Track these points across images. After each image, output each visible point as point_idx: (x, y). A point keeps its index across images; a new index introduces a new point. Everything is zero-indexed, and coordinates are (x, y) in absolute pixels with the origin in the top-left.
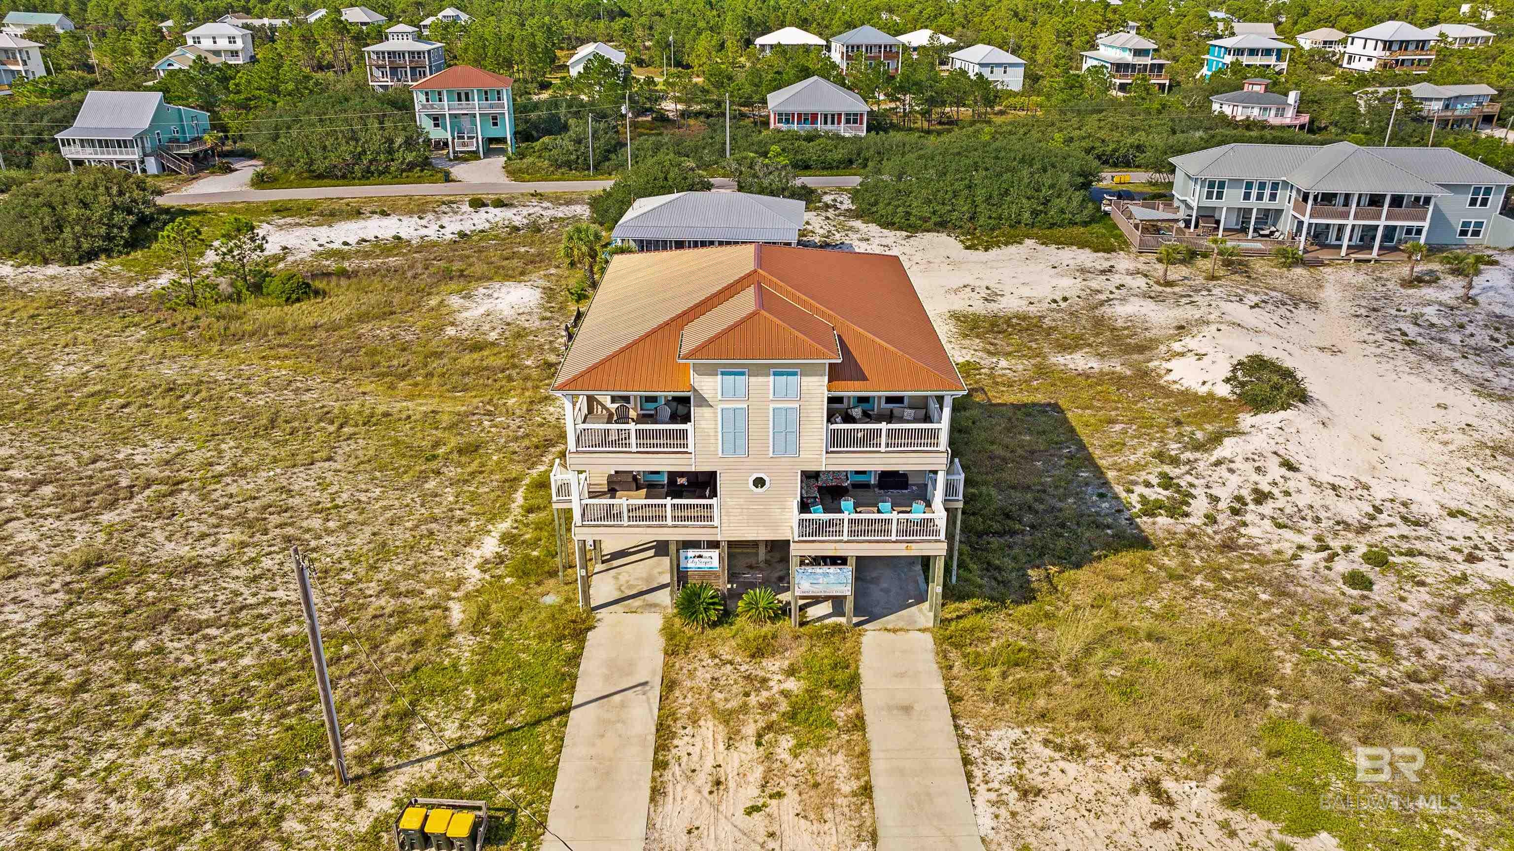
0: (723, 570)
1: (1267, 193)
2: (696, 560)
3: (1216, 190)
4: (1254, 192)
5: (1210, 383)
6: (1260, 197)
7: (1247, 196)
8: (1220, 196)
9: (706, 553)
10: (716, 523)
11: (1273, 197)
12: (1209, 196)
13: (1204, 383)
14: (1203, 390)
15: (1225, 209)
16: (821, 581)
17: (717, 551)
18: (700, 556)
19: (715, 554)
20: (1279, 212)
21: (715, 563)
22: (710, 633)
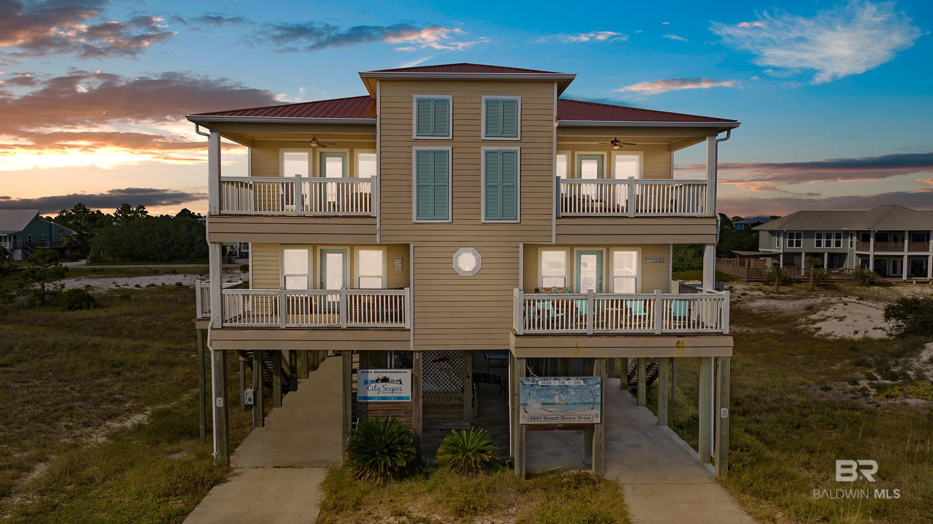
0: (417, 400)
1: (833, 241)
2: (380, 385)
3: (795, 240)
4: (824, 241)
5: (863, 331)
6: (828, 244)
7: (819, 244)
8: (798, 244)
9: (393, 374)
10: (408, 324)
11: (838, 244)
12: (791, 244)
13: (856, 332)
14: (859, 336)
15: (803, 254)
16: (556, 399)
17: (409, 371)
18: (385, 380)
19: (406, 375)
20: (843, 256)
21: (406, 391)
22: (395, 486)
